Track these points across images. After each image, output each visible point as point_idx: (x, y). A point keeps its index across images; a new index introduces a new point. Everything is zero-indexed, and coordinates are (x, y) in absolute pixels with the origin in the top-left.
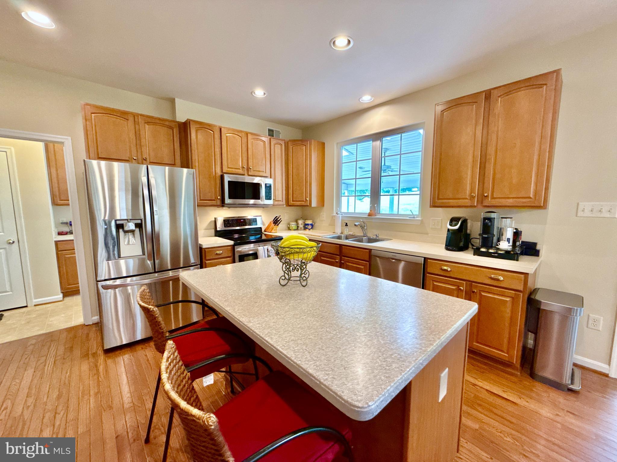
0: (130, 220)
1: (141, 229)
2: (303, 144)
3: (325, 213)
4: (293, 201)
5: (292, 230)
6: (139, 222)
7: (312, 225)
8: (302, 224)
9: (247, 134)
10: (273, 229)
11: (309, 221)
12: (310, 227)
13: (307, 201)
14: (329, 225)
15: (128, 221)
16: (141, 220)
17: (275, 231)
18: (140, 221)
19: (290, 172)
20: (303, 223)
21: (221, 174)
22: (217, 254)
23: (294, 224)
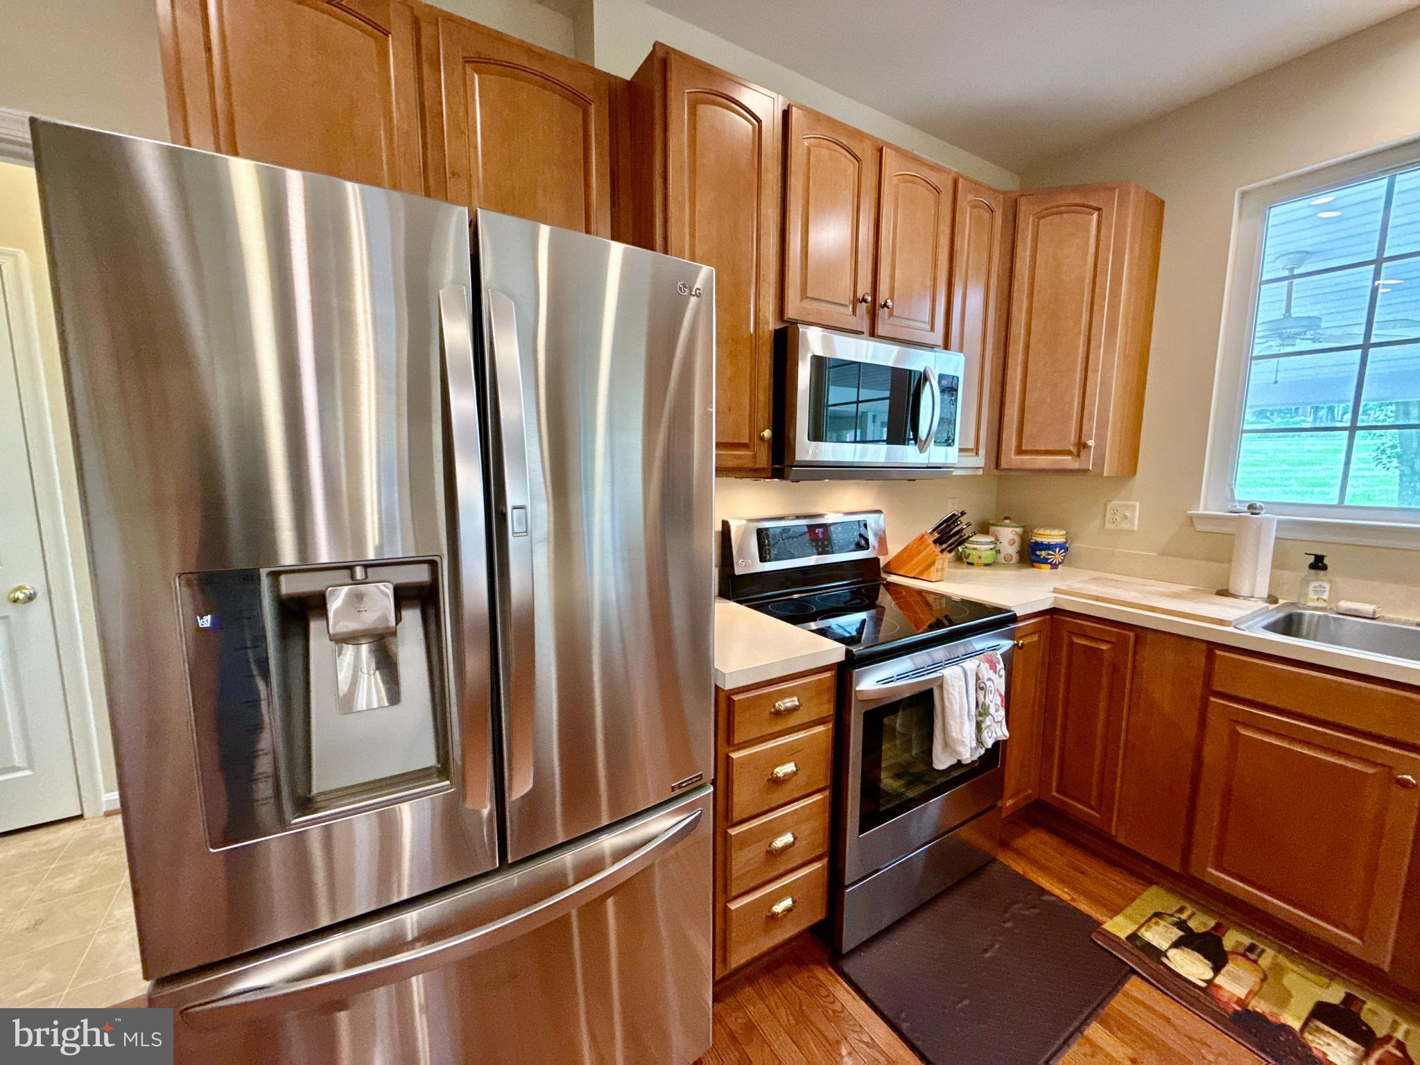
0: (366, 567)
1: (431, 612)
2: (1091, 203)
3: (1138, 504)
4: (1020, 451)
5: (979, 565)
6: (421, 575)
7: (1063, 547)
8: (1012, 543)
9: (881, 151)
10: (933, 564)
11: (1056, 532)
12: (1057, 556)
13: (1083, 453)
14: (1162, 554)
15: (353, 577)
16: (433, 565)
17: (939, 574)
18: (425, 568)
19: (1018, 329)
20: (1017, 538)
21: (779, 326)
22: (778, 714)
23: (986, 543)
